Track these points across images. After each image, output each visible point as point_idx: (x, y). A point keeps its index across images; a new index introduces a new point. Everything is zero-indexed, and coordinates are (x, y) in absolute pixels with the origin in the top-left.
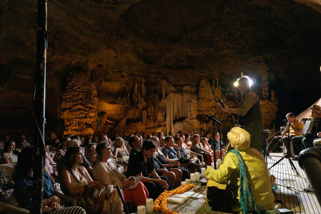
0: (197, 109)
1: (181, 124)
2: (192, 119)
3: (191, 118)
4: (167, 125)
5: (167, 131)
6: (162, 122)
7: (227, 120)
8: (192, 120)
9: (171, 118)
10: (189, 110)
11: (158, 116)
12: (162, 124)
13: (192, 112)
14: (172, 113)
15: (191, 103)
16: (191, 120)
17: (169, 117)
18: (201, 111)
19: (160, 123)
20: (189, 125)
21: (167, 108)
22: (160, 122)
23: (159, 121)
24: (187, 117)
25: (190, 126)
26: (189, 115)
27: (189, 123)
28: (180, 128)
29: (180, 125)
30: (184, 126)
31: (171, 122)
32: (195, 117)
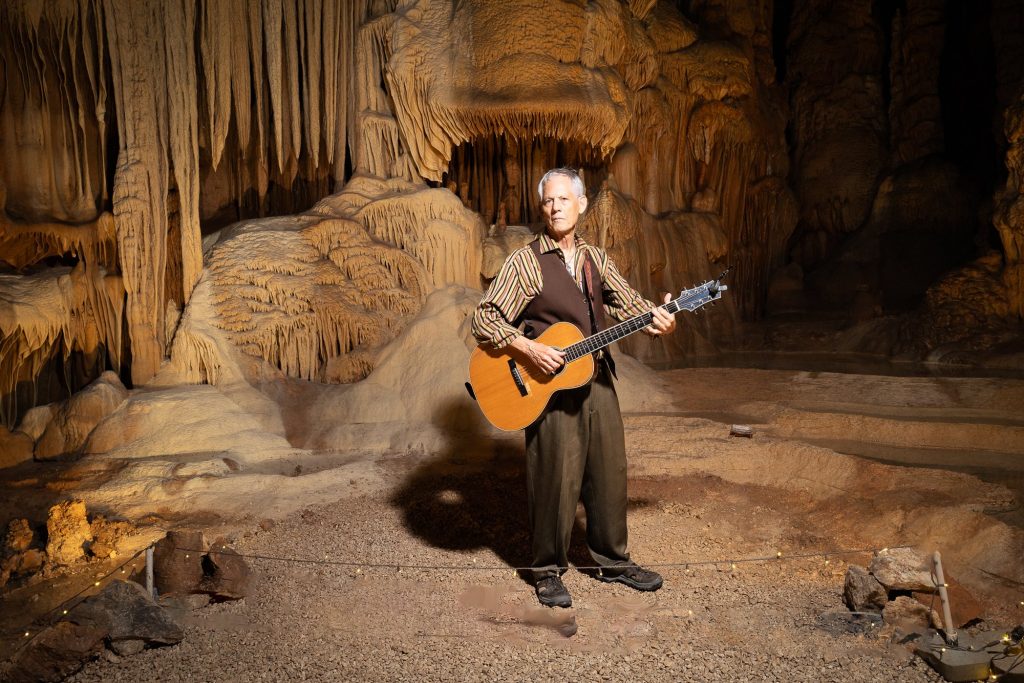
0: (465, 80)
1: (295, 236)
2: (399, 192)
3: (392, 184)
4: (129, 255)
5: (136, 315)
6: (71, 223)
7: (689, 208)
8: (405, 201)
9: (179, 173)
10: (372, 96)
11: (21, 147)
12: (68, 239)
13: (410, 112)
14: (185, 113)
15: (391, 17)
16: (394, 201)
17: (151, 156)
18: (505, 96)
19: (50, 230)
20: (379, 249)
21: (124, 58)
22: (50, 219)
23: (39, 207)
24: (349, 173)
25: (389, 256)
26: (370, 152)
27: (380, 232)
28: (280, 284)
29: (279, 254)
30: (325, 259)
31: (175, 216)
32: (434, 168)
